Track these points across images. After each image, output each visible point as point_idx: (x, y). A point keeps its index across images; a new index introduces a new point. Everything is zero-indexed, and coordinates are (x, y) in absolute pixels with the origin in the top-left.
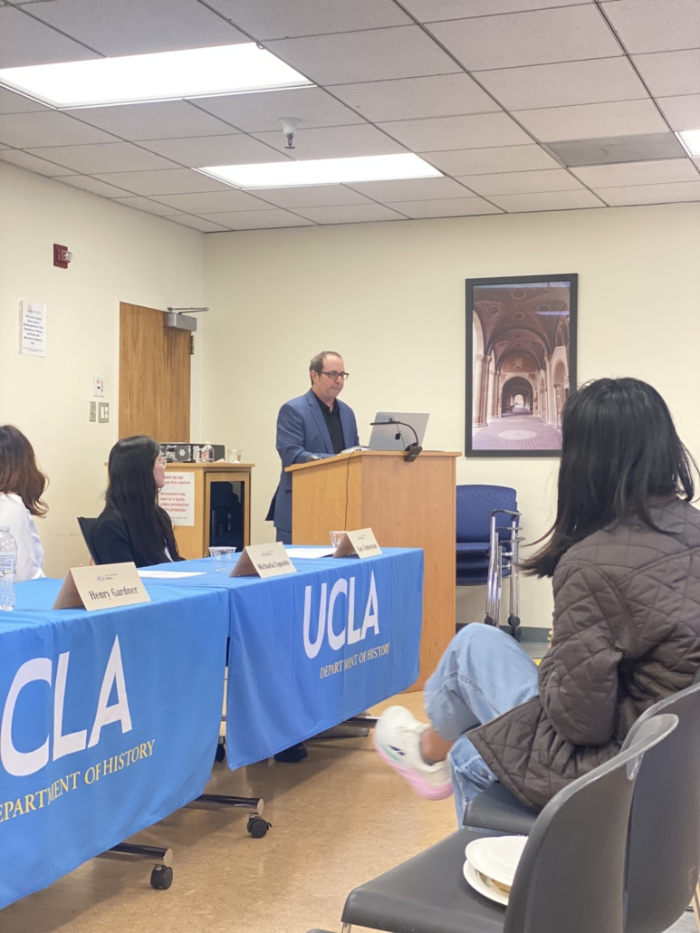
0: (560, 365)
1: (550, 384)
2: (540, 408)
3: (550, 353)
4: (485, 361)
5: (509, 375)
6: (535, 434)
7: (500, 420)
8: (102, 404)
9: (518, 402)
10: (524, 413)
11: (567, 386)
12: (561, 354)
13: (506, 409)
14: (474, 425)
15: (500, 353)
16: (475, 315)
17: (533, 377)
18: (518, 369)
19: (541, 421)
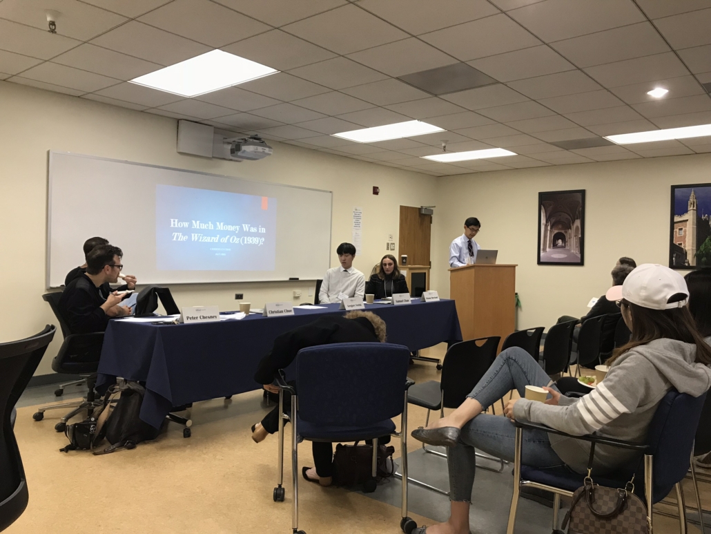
0: (577, 227)
1: (573, 235)
2: (569, 245)
3: (573, 223)
4: (546, 226)
5: (556, 232)
6: (566, 256)
7: (552, 250)
8: (391, 244)
9: (560, 242)
10: (562, 247)
11: (580, 236)
12: (578, 223)
13: (555, 245)
14: (541, 251)
15: (552, 223)
16: (542, 207)
17: (566, 232)
18: (560, 229)
19: (569, 250)
